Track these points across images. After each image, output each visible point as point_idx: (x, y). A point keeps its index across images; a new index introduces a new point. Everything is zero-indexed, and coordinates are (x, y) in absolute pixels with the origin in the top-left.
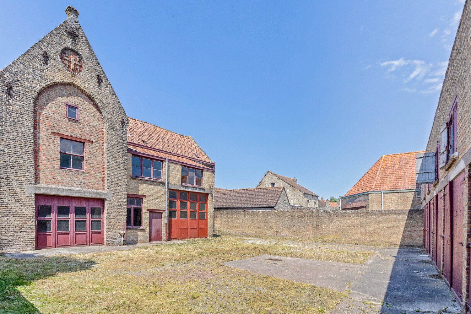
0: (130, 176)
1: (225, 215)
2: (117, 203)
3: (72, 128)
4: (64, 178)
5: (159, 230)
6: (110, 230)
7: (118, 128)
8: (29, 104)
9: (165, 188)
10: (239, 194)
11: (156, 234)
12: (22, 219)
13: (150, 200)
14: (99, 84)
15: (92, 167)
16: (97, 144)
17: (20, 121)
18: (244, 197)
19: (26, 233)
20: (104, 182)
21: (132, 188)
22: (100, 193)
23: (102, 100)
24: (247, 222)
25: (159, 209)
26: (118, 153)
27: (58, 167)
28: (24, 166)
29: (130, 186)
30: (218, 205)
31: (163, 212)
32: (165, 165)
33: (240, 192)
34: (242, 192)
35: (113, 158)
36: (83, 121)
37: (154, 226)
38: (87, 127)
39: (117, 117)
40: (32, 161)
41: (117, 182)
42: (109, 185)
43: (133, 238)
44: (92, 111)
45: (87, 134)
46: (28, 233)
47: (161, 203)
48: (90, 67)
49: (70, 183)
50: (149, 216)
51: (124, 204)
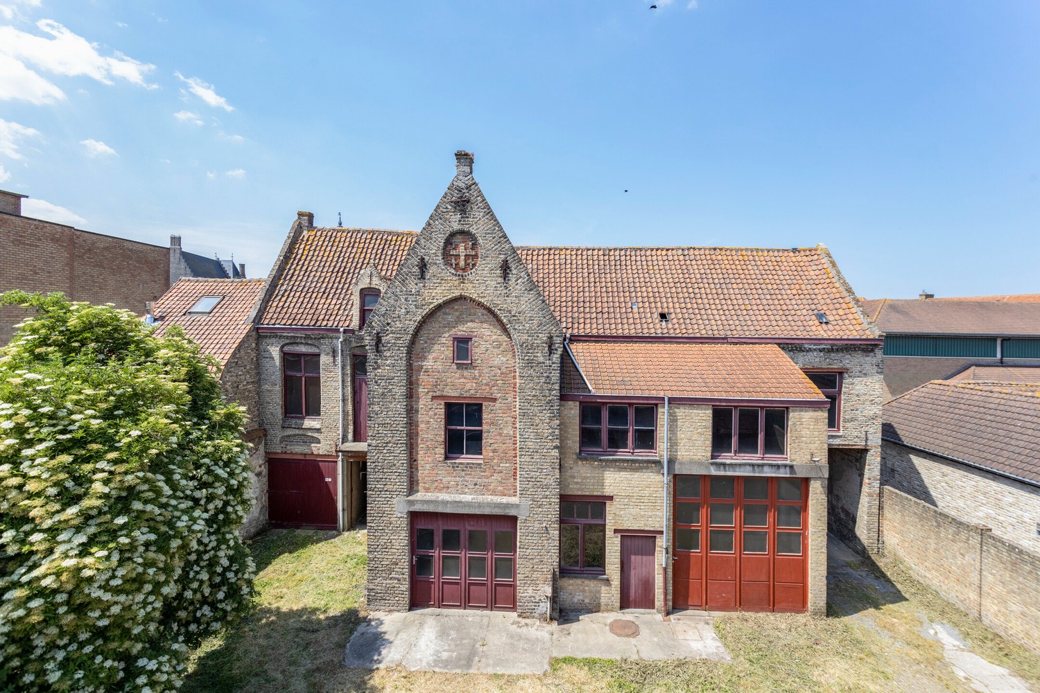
0: (576, 454)
1: (915, 513)
2: (539, 526)
3: (462, 380)
4: (449, 479)
5: (648, 580)
6: (525, 583)
7: (541, 359)
8: (401, 359)
9: (663, 474)
10: (1009, 414)
11: (640, 592)
12: (392, 557)
13: (623, 507)
14: (505, 279)
15: (494, 451)
16: (503, 402)
17: (390, 391)
18: (1030, 432)
19: (396, 581)
20: (515, 479)
21: (580, 480)
22: (508, 506)
23: (509, 308)
24: (990, 578)
25: (646, 529)
26: (541, 414)
27: (441, 459)
28: (395, 465)
29: (574, 477)
30: (928, 439)
31: (658, 536)
32: (663, 414)
33: (1018, 404)
34: (1025, 405)
35: (532, 427)
36: (479, 361)
37: (635, 569)
38: (486, 370)
39: (538, 336)
40: (403, 457)
41: (538, 479)
42: (524, 486)
43: (581, 598)
44: (496, 337)
45: (487, 384)
46: (399, 580)
47: (650, 514)
48: (488, 250)
49: (459, 487)
50: (619, 545)
51: (552, 525)
